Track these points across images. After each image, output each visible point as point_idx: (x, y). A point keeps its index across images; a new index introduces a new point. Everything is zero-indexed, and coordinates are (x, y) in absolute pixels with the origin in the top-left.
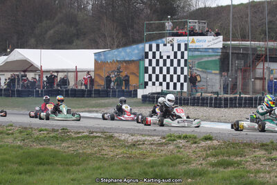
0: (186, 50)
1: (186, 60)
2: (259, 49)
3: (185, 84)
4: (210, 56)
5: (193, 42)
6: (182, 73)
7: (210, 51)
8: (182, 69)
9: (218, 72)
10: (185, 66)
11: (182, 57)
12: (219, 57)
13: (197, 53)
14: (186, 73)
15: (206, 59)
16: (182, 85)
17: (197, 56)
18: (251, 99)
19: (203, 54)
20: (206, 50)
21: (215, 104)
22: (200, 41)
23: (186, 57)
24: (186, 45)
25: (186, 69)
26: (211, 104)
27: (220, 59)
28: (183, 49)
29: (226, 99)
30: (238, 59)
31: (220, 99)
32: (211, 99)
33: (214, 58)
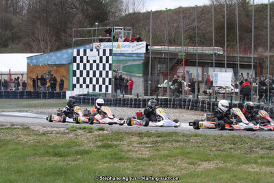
0: (110, 55)
1: (110, 65)
2: (180, 54)
3: (110, 87)
4: (134, 60)
5: (118, 47)
6: (107, 76)
7: (134, 55)
8: (107, 72)
9: (141, 75)
10: (110, 69)
11: (107, 61)
12: (142, 61)
13: (122, 58)
14: (110, 76)
15: (130, 63)
16: (107, 87)
17: (122, 60)
18: (166, 100)
19: (128, 58)
20: (131, 54)
21: (135, 104)
22: (125, 47)
23: (110, 62)
24: (110, 50)
25: (110, 72)
26: (131, 104)
27: (144, 63)
28: (107, 54)
29: (144, 101)
30: (160, 63)
31: (139, 100)
32: (131, 100)
33: (138, 63)
